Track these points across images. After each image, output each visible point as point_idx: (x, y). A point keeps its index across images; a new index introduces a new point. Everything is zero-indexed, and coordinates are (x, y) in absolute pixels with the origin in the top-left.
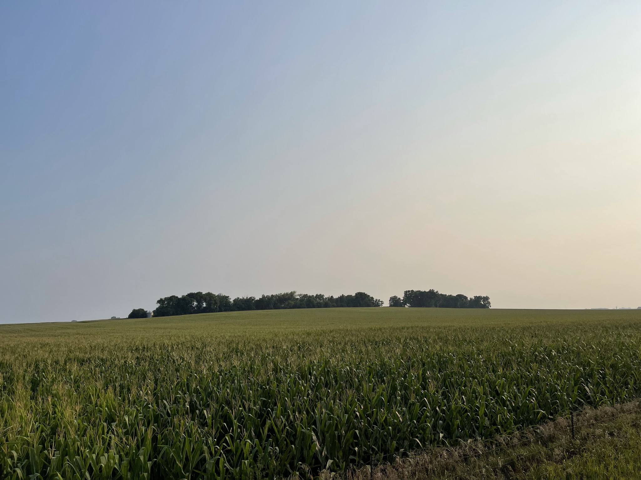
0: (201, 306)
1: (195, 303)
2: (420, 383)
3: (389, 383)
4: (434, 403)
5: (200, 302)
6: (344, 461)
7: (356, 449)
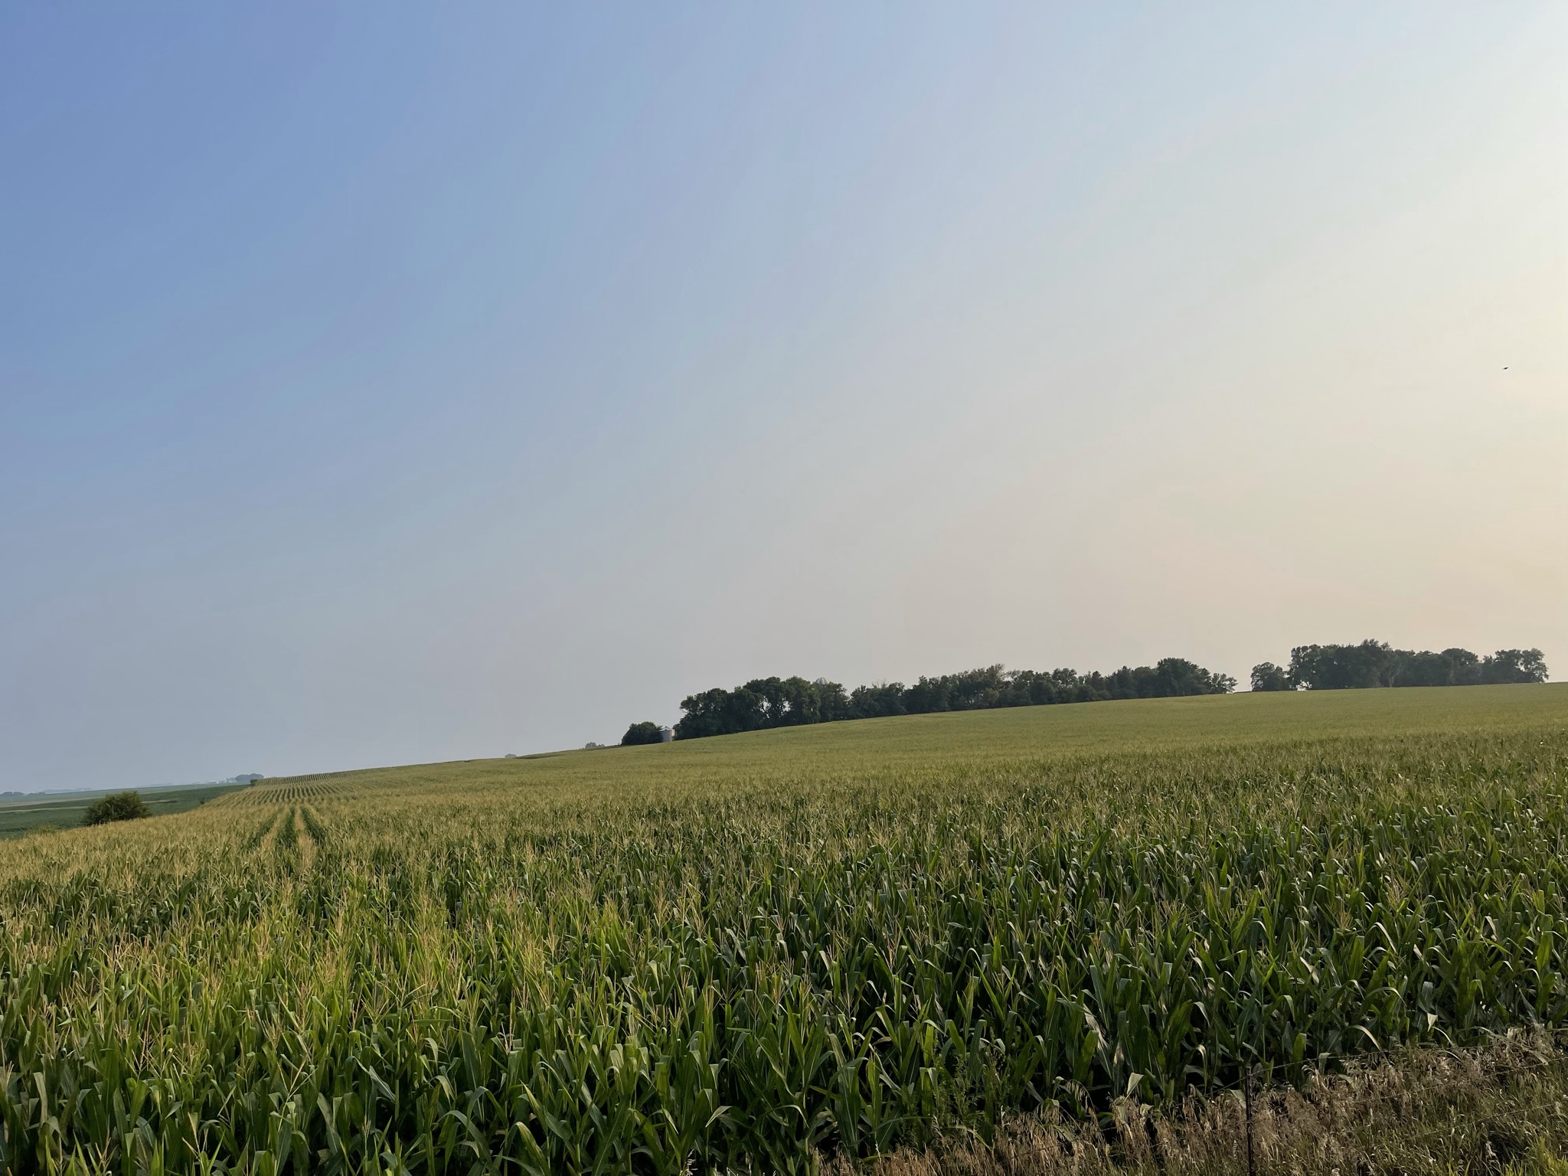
0: (779, 711)
1: (766, 704)
2: (1361, 884)
3: (1273, 884)
4: (1402, 937)
5: (775, 702)
6: (1171, 1078)
7: (1201, 1048)
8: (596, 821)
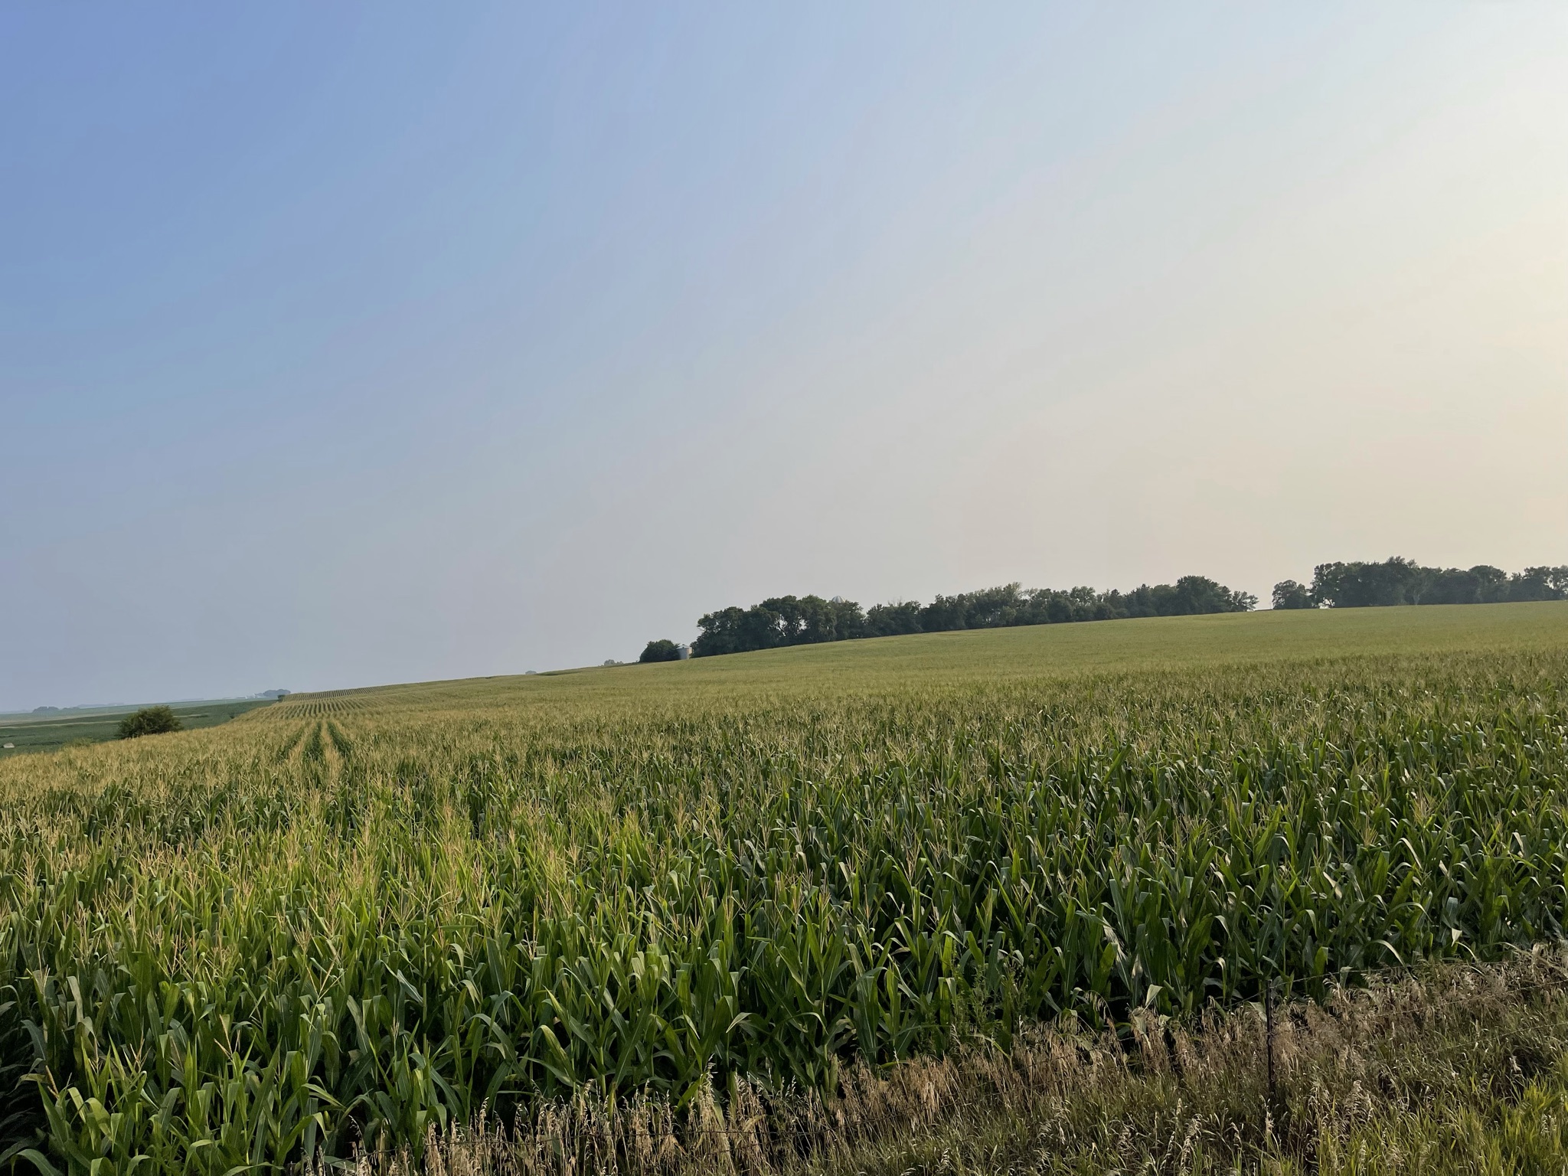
0: (795, 629)
1: (782, 623)
2: (1386, 800)
3: (1296, 799)
4: (1428, 852)
5: (792, 620)
6: (1190, 990)
7: (1221, 961)
8: (615, 736)
